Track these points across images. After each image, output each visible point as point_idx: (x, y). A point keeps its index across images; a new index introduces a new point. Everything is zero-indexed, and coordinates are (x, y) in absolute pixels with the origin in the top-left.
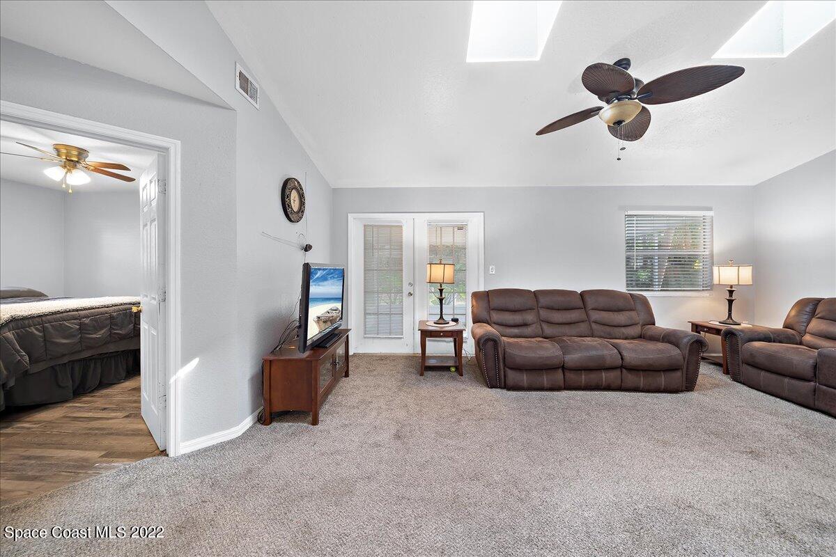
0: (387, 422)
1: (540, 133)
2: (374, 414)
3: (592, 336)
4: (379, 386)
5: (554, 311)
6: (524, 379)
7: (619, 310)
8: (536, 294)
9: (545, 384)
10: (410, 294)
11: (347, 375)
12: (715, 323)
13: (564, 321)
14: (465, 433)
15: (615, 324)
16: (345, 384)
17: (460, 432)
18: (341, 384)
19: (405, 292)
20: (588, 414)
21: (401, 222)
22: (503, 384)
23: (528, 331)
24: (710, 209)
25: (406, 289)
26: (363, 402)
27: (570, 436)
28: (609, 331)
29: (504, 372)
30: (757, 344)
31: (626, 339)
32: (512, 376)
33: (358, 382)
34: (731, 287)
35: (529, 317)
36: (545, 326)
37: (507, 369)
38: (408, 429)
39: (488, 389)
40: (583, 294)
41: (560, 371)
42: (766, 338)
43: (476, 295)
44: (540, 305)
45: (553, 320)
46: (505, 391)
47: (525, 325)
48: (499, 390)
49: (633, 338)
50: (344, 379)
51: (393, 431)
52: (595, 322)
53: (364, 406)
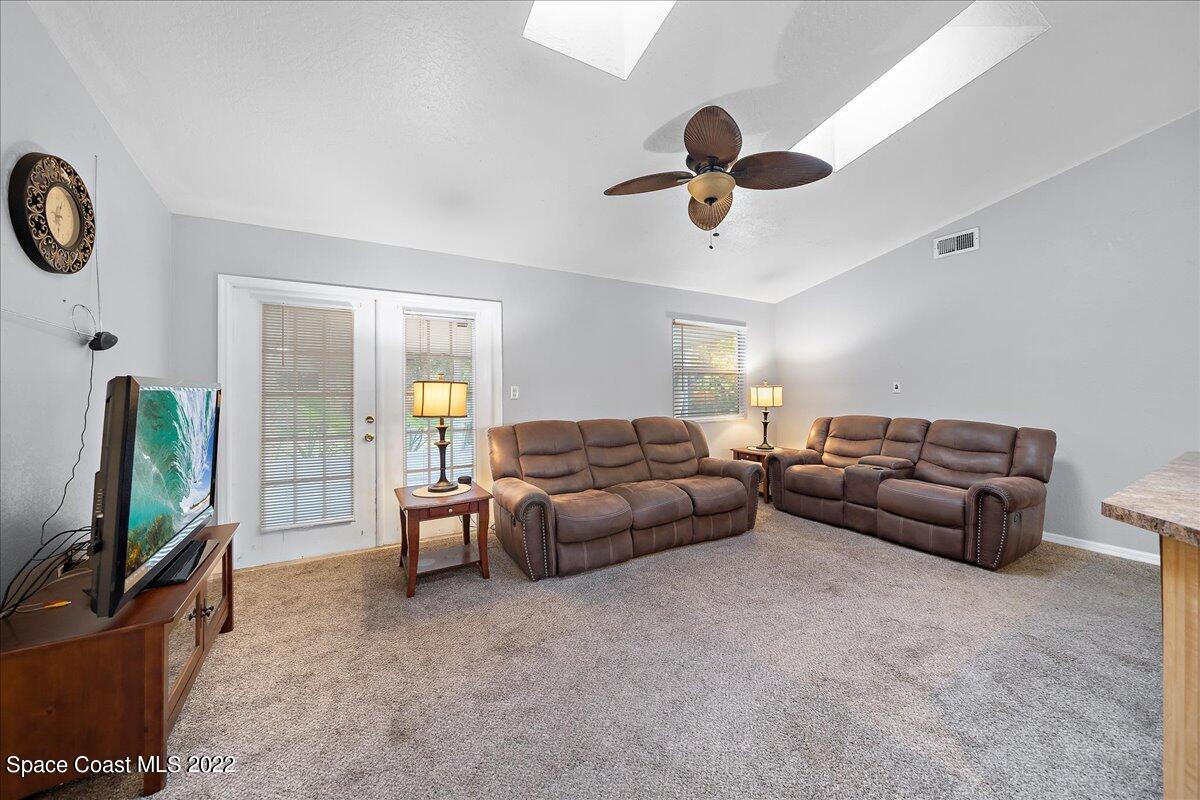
0: (361, 709)
1: (609, 192)
2: (325, 700)
3: (652, 478)
4: (318, 631)
5: (605, 450)
6: (584, 555)
7: (675, 442)
8: (582, 427)
9: (612, 557)
10: (369, 438)
11: (227, 627)
12: (753, 450)
13: (620, 462)
14: (526, 678)
15: (673, 460)
16: (229, 650)
17: (518, 677)
18: (215, 653)
19: (358, 435)
20: (674, 587)
21: (349, 304)
22: (554, 570)
23: (577, 481)
24: (744, 324)
25: (361, 429)
26: (288, 680)
27: (669, 627)
28: (667, 470)
29: (556, 552)
30: (797, 468)
31: (685, 477)
32: (568, 556)
33: (262, 637)
34: (766, 408)
35: (576, 461)
36: (597, 472)
37: (561, 546)
38: (416, 708)
39: (532, 584)
40: (635, 424)
41: (628, 534)
42: (801, 461)
43: (494, 433)
44: (588, 443)
45: (605, 463)
46: (558, 582)
47: (571, 473)
48: (548, 581)
49: (692, 476)
50: (221, 638)
51: (384, 726)
52: (653, 460)
53: (294, 692)
